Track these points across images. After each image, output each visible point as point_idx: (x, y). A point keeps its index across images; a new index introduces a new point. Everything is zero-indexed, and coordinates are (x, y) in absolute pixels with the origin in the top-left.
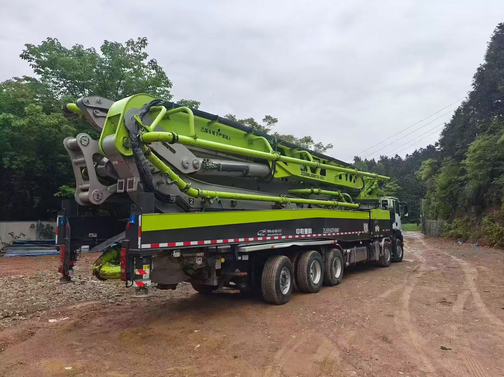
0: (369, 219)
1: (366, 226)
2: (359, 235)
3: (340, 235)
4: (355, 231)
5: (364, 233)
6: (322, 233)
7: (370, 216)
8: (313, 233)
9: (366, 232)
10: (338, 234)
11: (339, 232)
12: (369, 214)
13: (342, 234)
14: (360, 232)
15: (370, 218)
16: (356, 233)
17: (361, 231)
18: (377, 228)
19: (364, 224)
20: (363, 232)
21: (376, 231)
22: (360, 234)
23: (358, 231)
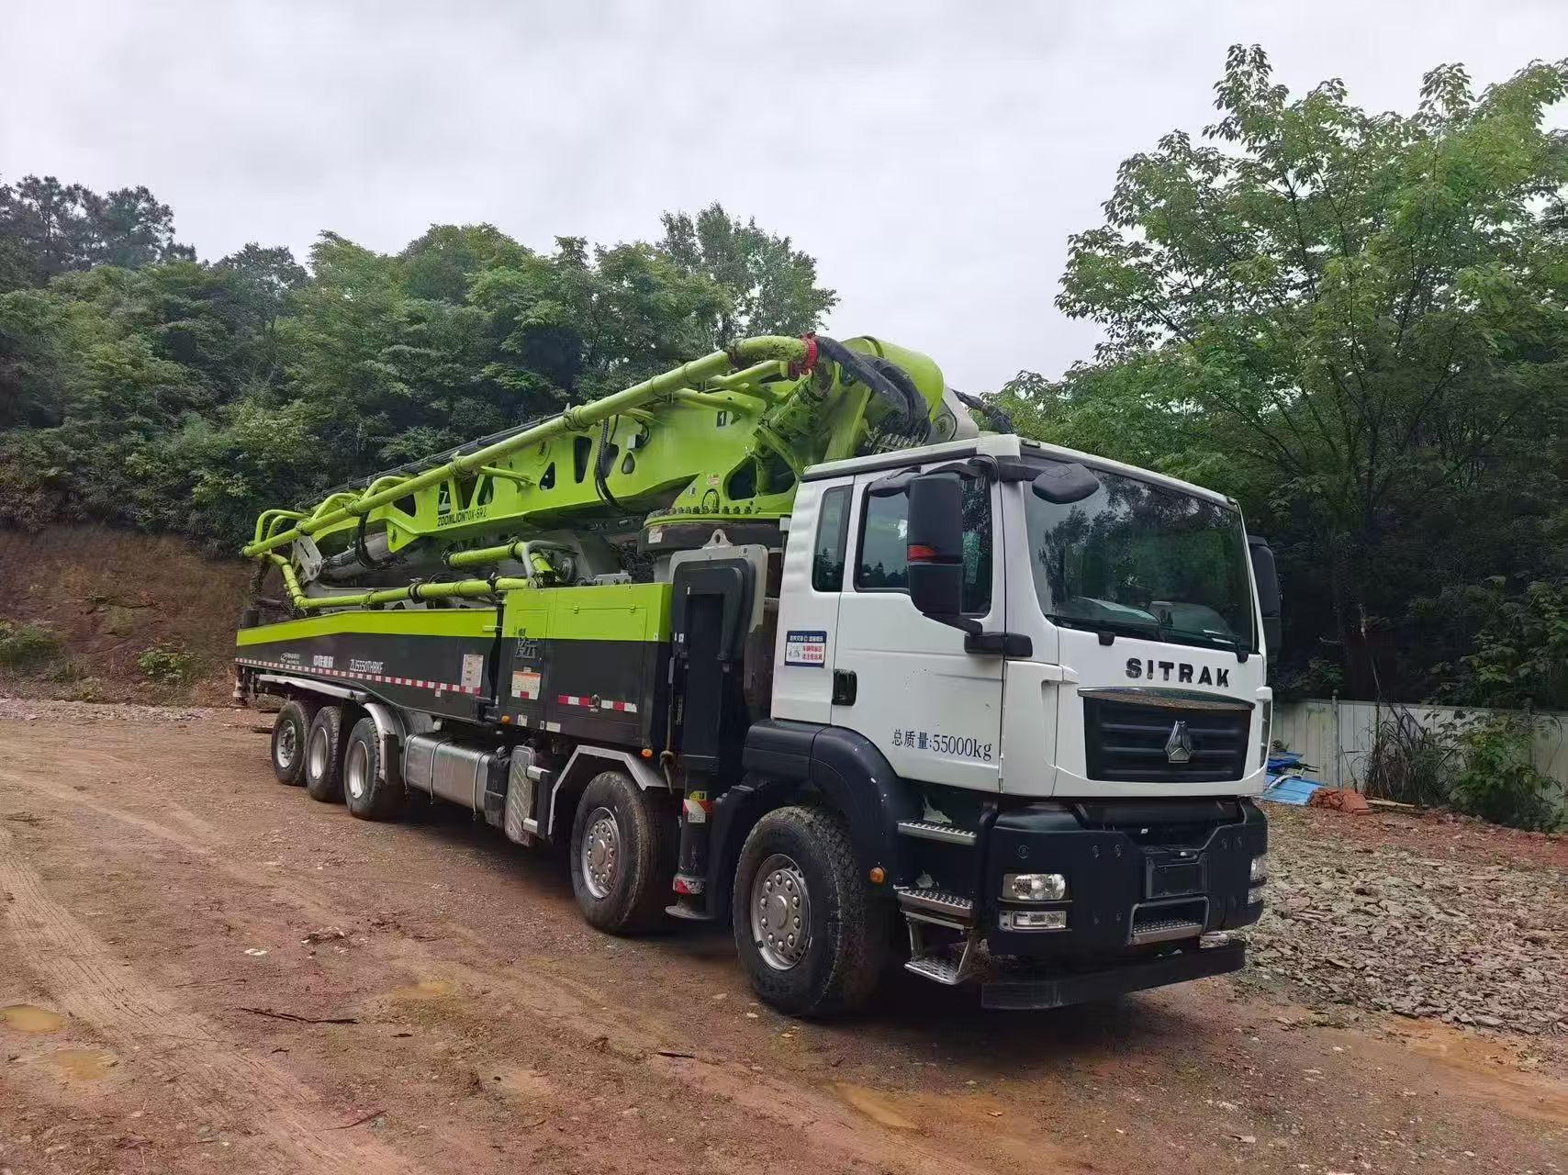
0: (494, 635)
1: (473, 667)
2: (438, 694)
3: (383, 682)
4: (426, 680)
5: (462, 693)
6: (347, 670)
7: (500, 622)
8: (334, 669)
9: (469, 690)
10: (378, 678)
11: (383, 674)
12: (496, 615)
13: (388, 680)
14: (443, 686)
15: (499, 631)
16: (431, 685)
17: (450, 684)
18: (526, 684)
19: (466, 657)
20: (456, 688)
21: (516, 693)
22: (446, 693)
23: (438, 682)
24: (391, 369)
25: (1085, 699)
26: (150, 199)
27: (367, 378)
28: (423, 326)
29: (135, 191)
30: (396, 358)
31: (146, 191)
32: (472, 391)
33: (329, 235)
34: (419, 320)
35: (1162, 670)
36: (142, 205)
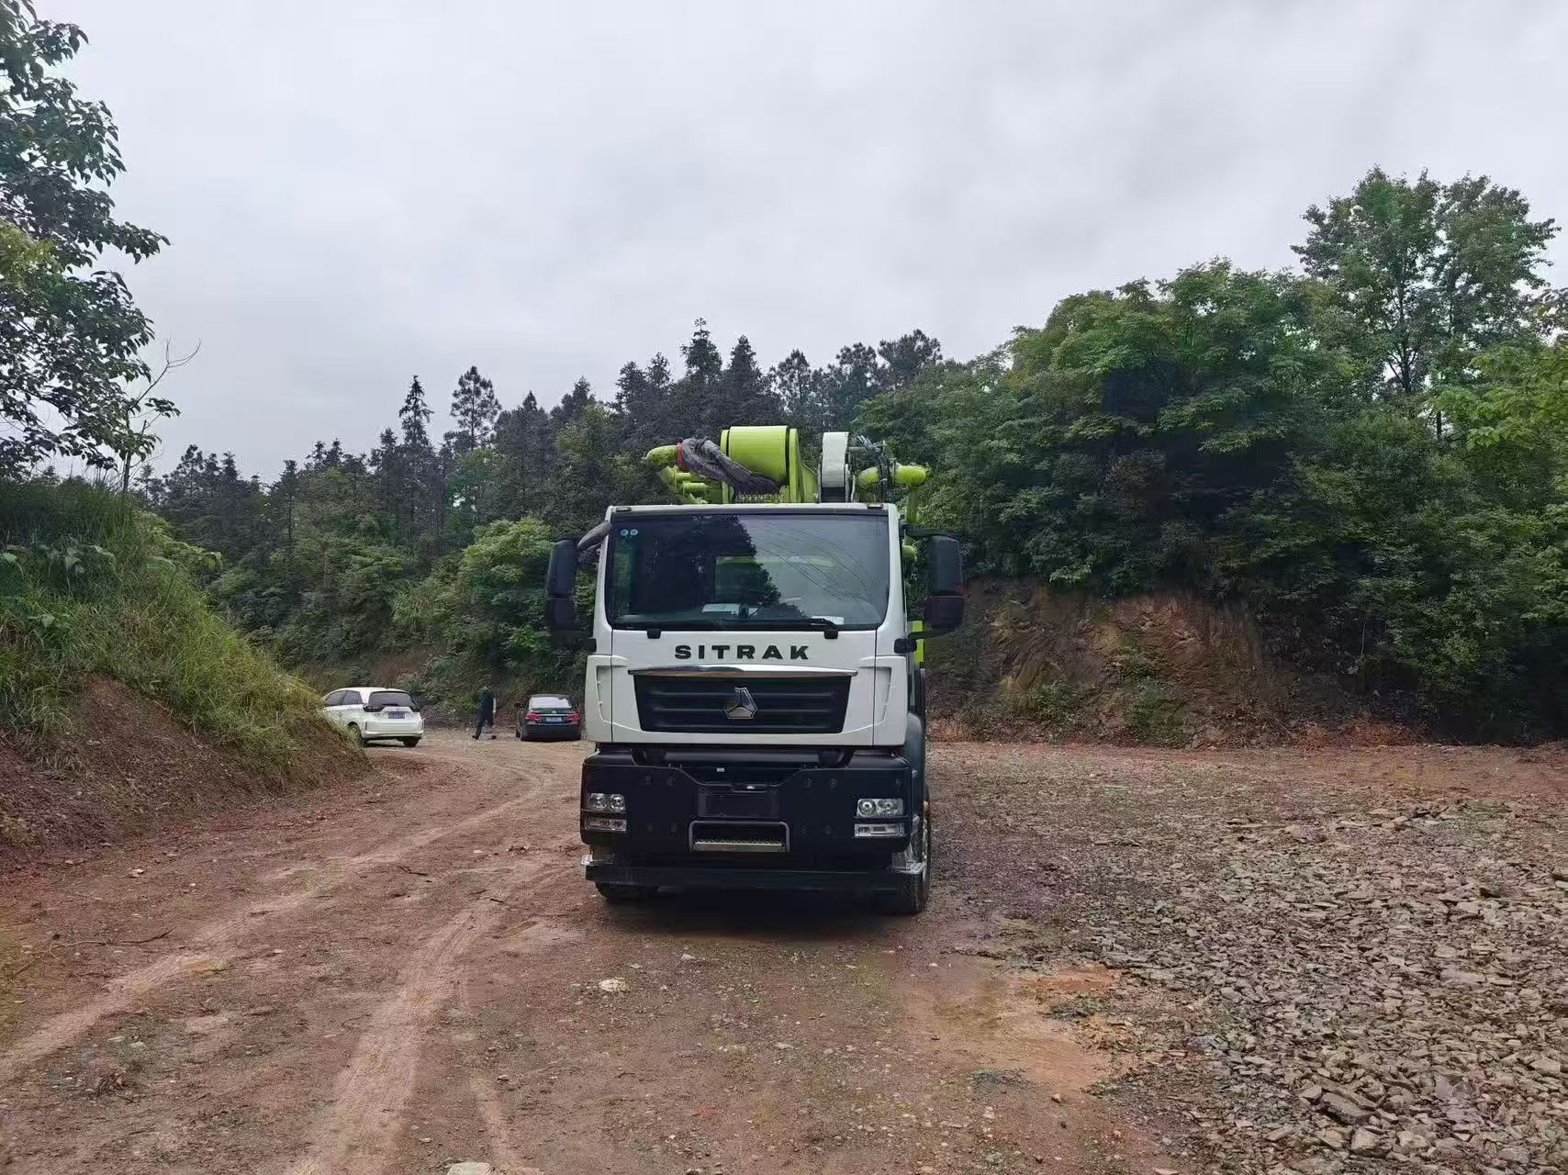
24: (1004, 443)
25: (636, 678)
26: (923, 338)
27: (984, 457)
28: (1030, 400)
29: (913, 335)
30: (1008, 433)
31: (919, 332)
32: (1070, 447)
33: (1021, 329)
34: (1028, 394)
35: (716, 652)
36: (920, 343)
